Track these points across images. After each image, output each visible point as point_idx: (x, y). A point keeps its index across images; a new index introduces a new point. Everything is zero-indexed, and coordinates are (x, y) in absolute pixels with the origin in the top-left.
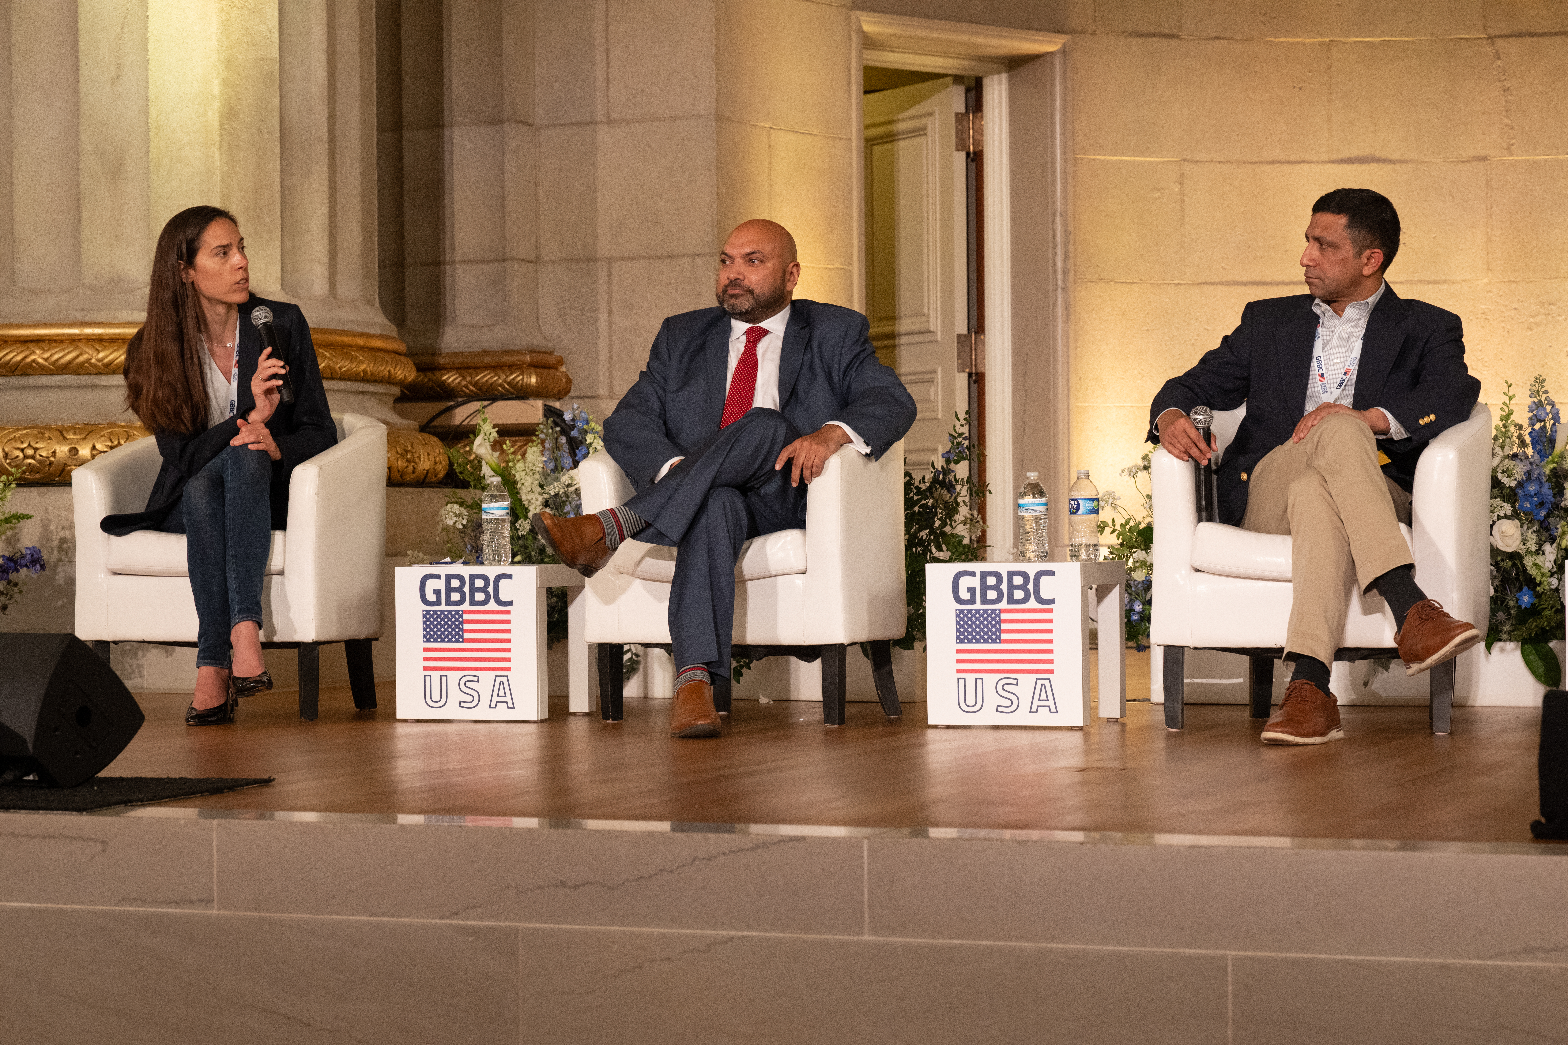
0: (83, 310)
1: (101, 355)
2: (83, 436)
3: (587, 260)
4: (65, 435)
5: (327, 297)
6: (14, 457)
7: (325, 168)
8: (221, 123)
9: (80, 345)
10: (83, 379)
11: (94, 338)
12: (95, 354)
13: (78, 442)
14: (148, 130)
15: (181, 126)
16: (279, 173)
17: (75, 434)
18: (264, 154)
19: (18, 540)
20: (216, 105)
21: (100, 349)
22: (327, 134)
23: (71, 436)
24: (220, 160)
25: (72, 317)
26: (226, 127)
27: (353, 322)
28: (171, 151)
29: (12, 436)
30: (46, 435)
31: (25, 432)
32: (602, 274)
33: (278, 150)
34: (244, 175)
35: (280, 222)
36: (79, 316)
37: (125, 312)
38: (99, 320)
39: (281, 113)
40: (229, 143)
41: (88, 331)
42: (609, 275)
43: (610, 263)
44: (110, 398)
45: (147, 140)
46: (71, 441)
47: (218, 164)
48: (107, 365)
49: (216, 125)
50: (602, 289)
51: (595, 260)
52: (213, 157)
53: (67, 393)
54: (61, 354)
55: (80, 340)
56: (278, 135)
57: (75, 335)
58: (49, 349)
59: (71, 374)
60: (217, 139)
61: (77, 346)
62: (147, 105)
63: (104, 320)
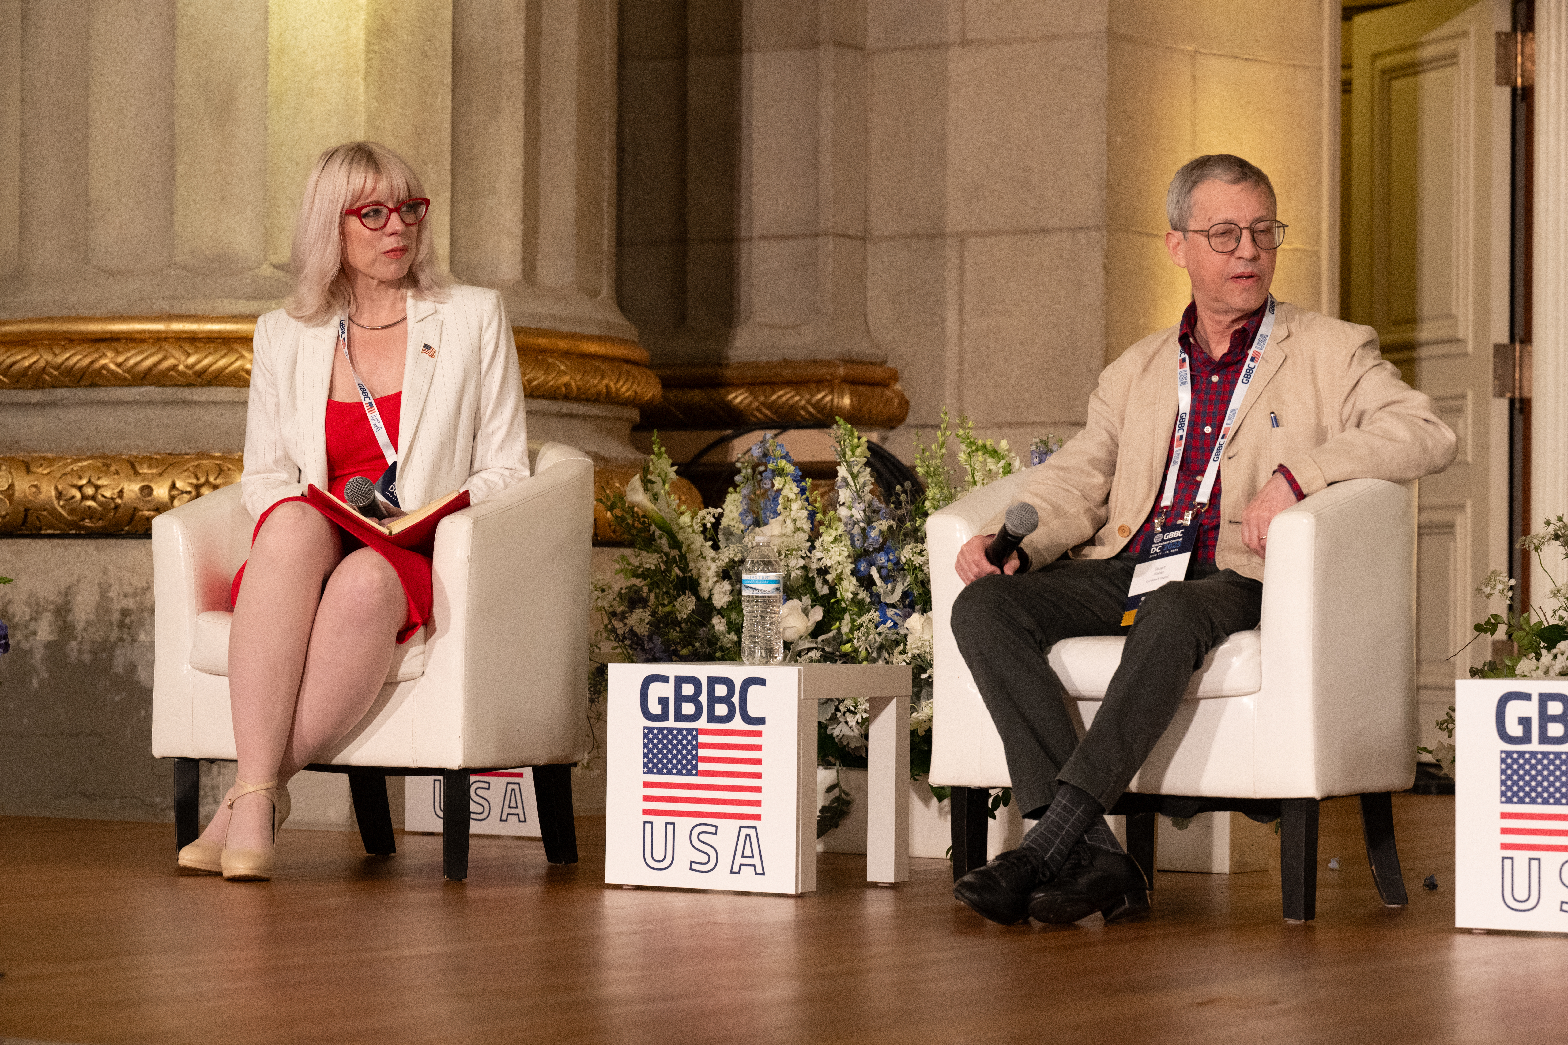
0: (171, 298)
1: (191, 360)
2: (160, 470)
3: (932, 236)
4: (138, 467)
5: (519, 282)
6: (69, 497)
7: (520, 105)
8: (368, 43)
9: (165, 345)
10: (170, 393)
11: (184, 336)
12: (183, 358)
13: (153, 477)
14: (267, 52)
15: (313, 47)
16: (449, 111)
17: (150, 467)
18: (430, 85)
19: (70, 611)
20: (362, 18)
21: (190, 351)
22: (523, 58)
23: (144, 470)
24: (366, 93)
25: (156, 308)
26: (376, 48)
27: (555, 317)
28: (299, 82)
29: (69, 469)
30: (113, 469)
31: (85, 463)
32: (951, 254)
33: (448, 79)
34: (401, 114)
35: (449, 179)
36: (166, 306)
37: (227, 302)
38: (193, 312)
39: (454, 28)
40: (380, 71)
41: (177, 326)
42: (961, 257)
43: (962, 240)
44: (207, 418)
45: (265, 65)
46: (144, 477)
47: (362, 98)
48: (200, 374)
49: (362, 45)
50: (951, 275)
51: (943, 235)
52: (356, 90)
53: (151, 412)
54: (139, 358)
55: (166, 339)
56: (449, 60)
57: (159, 332)
58: (125, 351)
59: (153, 384)
60: (362, 64)
61: (161, 348)
62: (267, 19)
63: (199, 312)
